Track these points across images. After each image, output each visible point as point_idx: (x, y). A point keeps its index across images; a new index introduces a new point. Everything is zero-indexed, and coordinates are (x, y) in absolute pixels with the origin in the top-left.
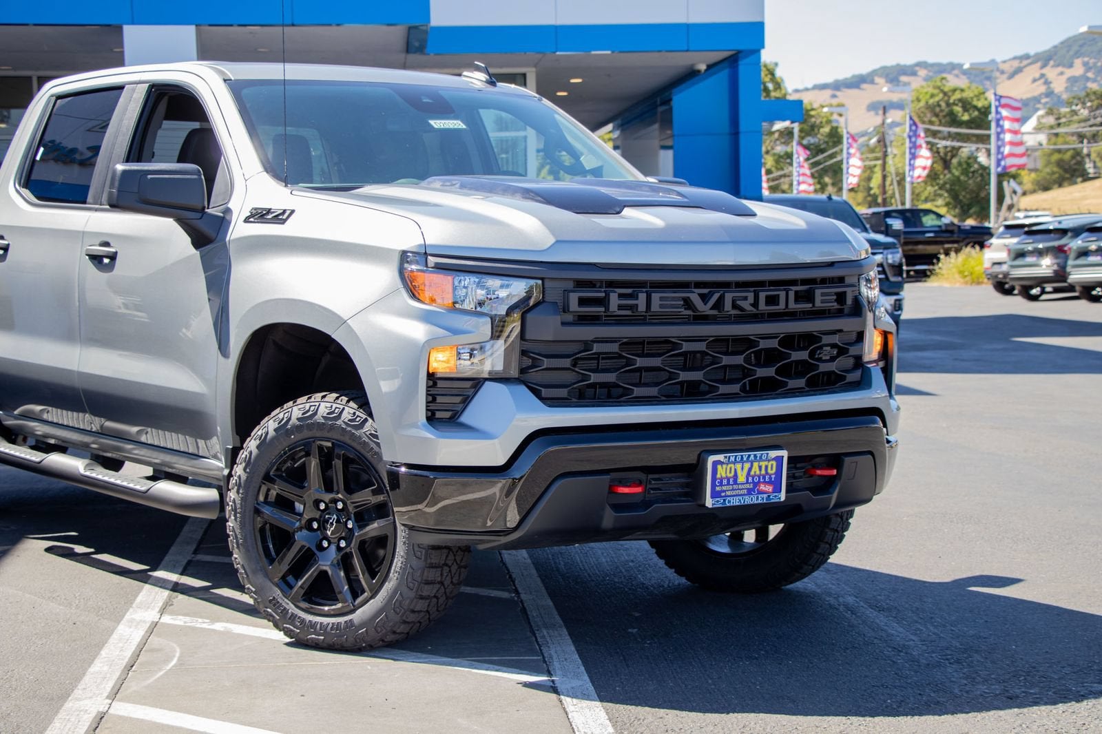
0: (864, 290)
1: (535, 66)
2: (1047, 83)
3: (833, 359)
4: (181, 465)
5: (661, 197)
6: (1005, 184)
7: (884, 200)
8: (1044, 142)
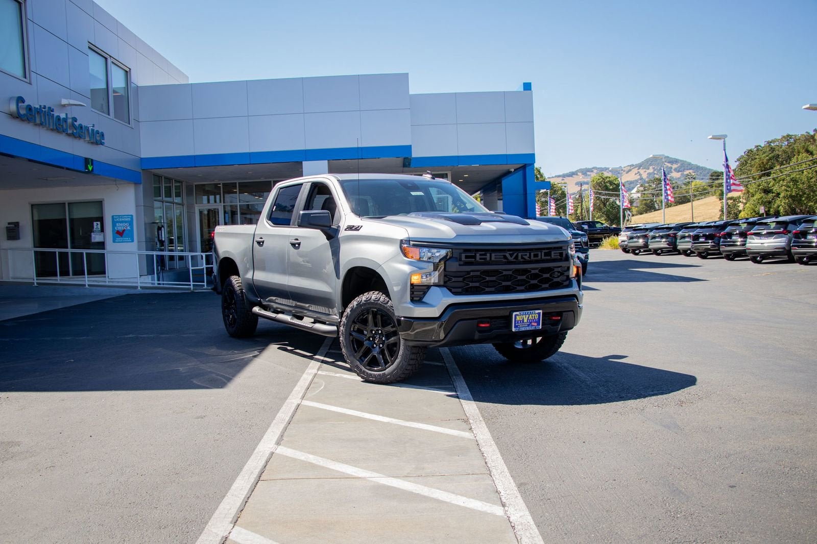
0: (569, 252)
1: (451, 171)
2: (640, 175)
3: (558, 277)
4: (324, 318)
5: (495, 218)
6: (626, 212)
7: (582, 218)
8: (640, 196)
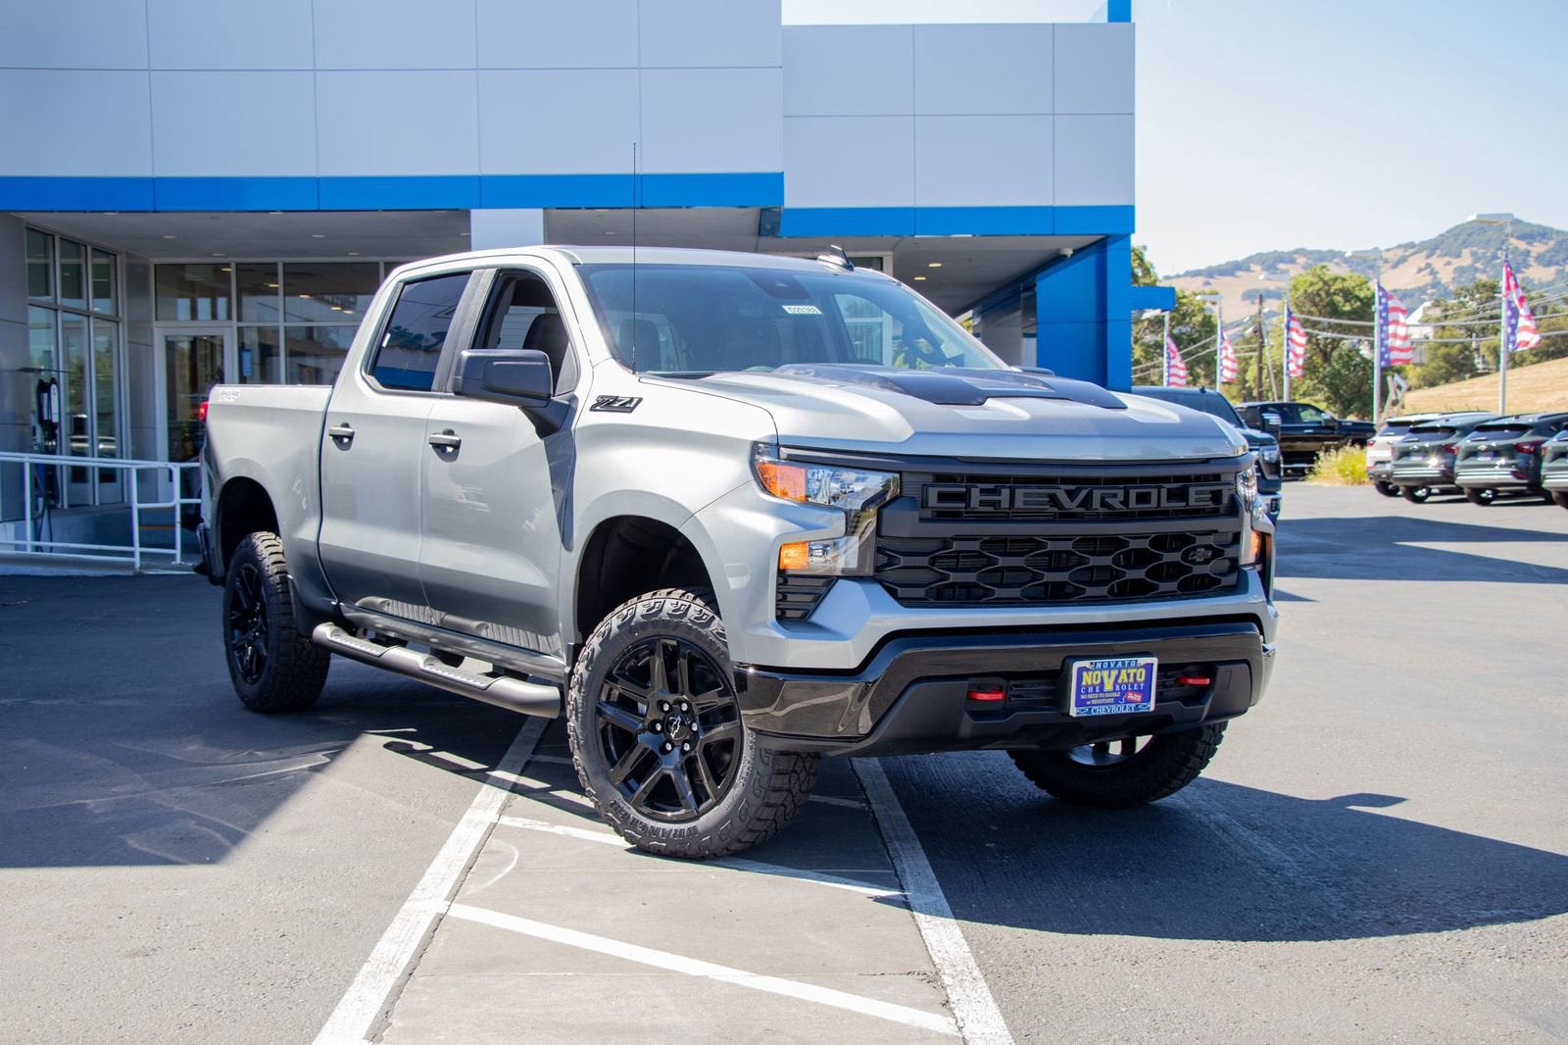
0: (1241, 489)
1: (892, 250)
2: (1433, 273)
3: (1207, 561)
4: (522, 662)
5: (1026, 387)
6: (1389, 378)
7: (1260, 393)
8: (1431, 335)
